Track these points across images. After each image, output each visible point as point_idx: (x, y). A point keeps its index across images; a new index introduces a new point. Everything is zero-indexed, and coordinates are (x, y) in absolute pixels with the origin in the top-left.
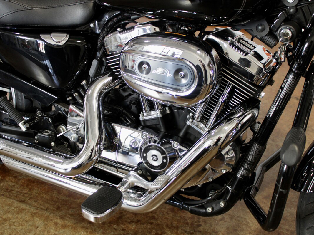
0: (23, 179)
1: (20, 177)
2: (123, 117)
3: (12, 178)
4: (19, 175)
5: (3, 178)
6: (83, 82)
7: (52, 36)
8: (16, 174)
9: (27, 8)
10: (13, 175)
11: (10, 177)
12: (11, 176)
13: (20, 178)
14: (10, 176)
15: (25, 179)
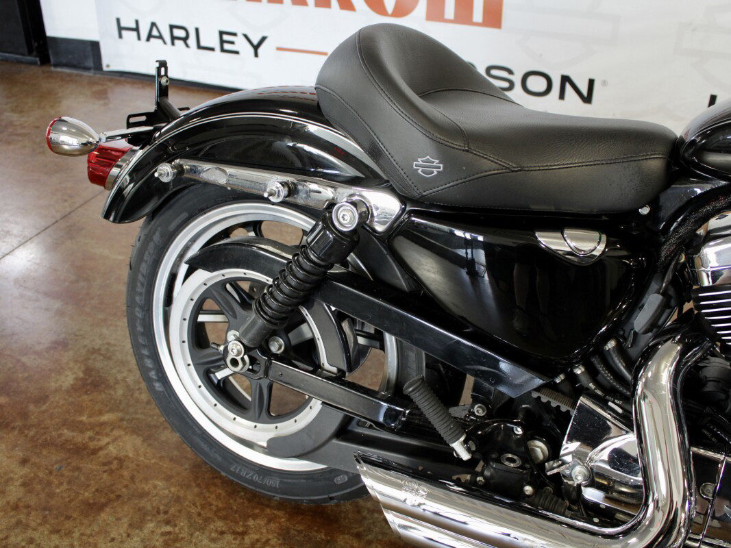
0: (378, 540)
1: (367, 535)
2: (711, 431)
3: (351, 538)
4: (364, 531)
5: (329, 538)
6: (609, 345)
7: (565, 236)
8: (356, 528)
9: (508, 168)
10: (351, 531)
11: (346, 536)
12: (346, 532)
13: (370, 537)
14: (344, 533)
15: (381, 540)
